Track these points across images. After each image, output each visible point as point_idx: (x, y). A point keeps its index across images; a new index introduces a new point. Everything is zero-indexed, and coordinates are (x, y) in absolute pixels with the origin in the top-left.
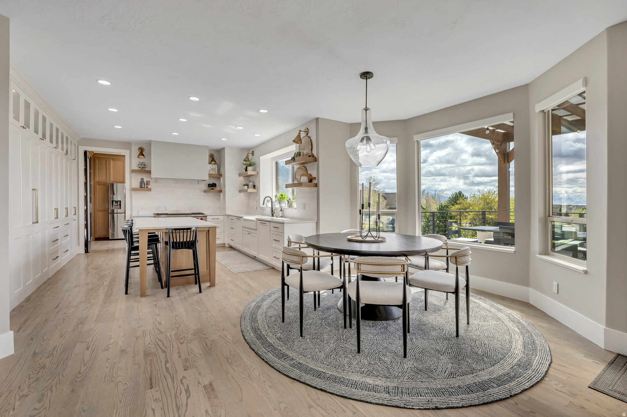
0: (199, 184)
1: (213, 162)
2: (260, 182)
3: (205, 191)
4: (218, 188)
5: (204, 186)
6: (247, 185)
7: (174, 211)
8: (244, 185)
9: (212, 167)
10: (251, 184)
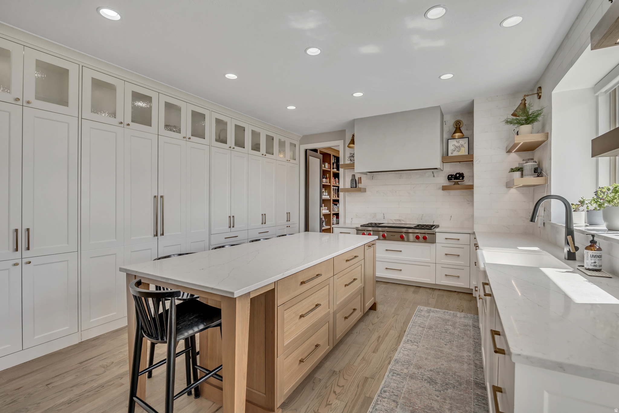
0: (434, 176)
1: (457, 135)
2: (550, 159)
3: (444, 188)
4: (466, 182)
5: (442, 180)
6: (520, 169)
7: (395, 220)
8: (513, 170)
9: (457, 144)
10: (529, 166)
